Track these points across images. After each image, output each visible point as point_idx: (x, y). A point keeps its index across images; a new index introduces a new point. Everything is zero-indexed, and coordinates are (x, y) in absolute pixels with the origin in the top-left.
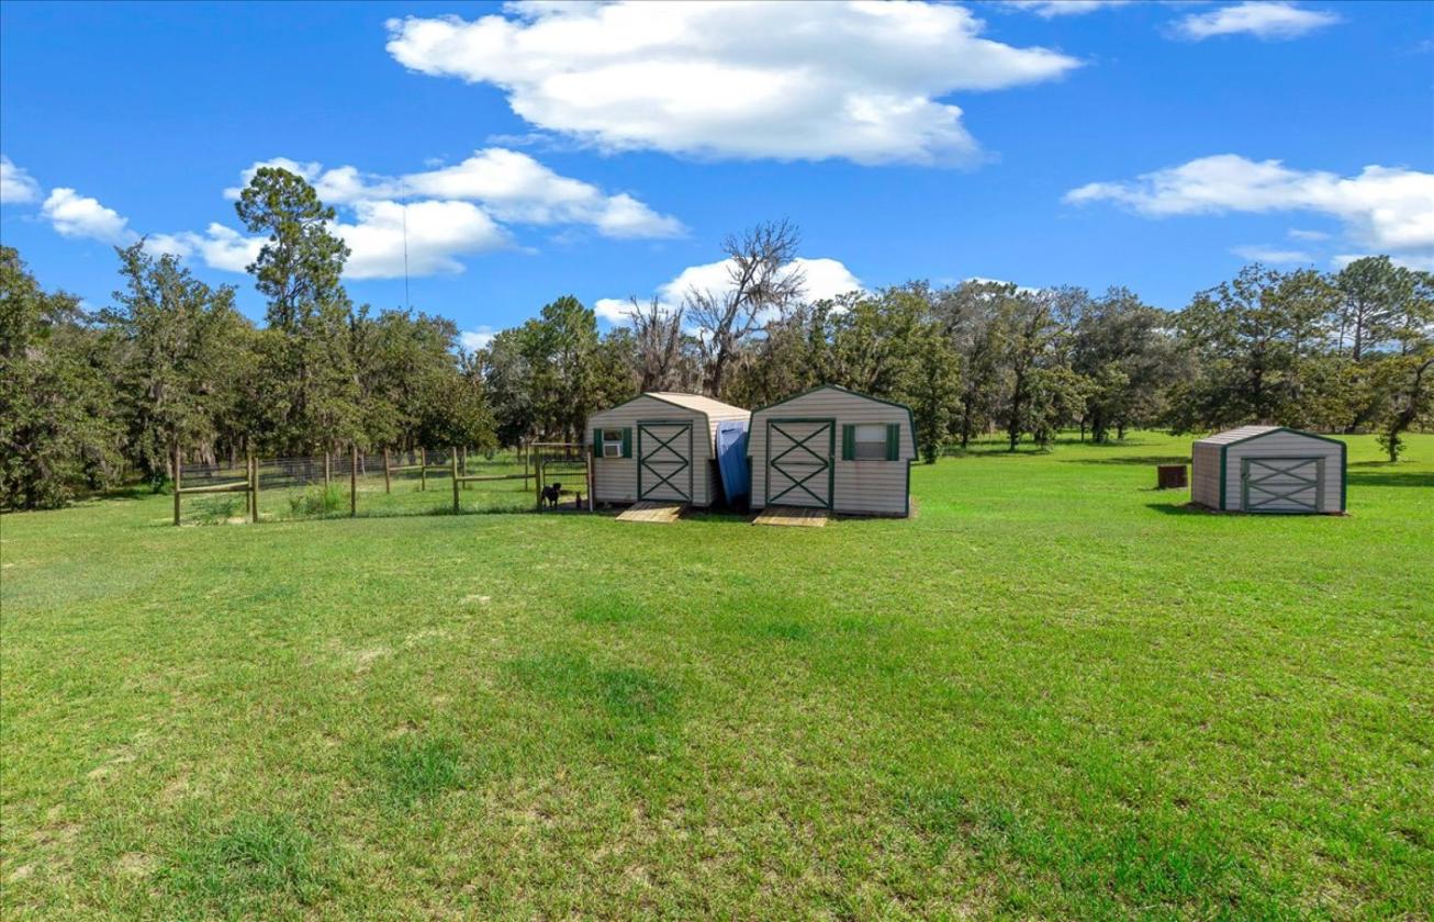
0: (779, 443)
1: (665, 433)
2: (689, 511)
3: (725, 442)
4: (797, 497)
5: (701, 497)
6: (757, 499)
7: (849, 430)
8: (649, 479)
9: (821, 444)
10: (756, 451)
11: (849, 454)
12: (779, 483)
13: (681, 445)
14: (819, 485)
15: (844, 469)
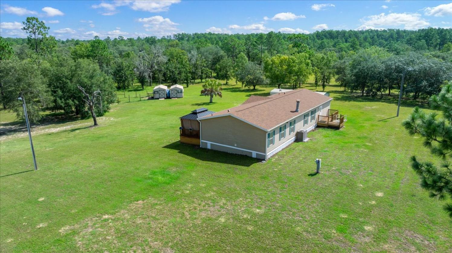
0: (172, 92)
1: (162, 91)
2: (165, 99)
3: (168, 92)
4: (174, 96)
5: (166, 97)
6: (171, 97)
7: (178, 91)
8: (160, 96)
9: (176, 92)
10: (170, 93)
11: (178, 93)
12: (173, 95)
13: (163, 92)
14: (176, 95)
15: (178, 94)
